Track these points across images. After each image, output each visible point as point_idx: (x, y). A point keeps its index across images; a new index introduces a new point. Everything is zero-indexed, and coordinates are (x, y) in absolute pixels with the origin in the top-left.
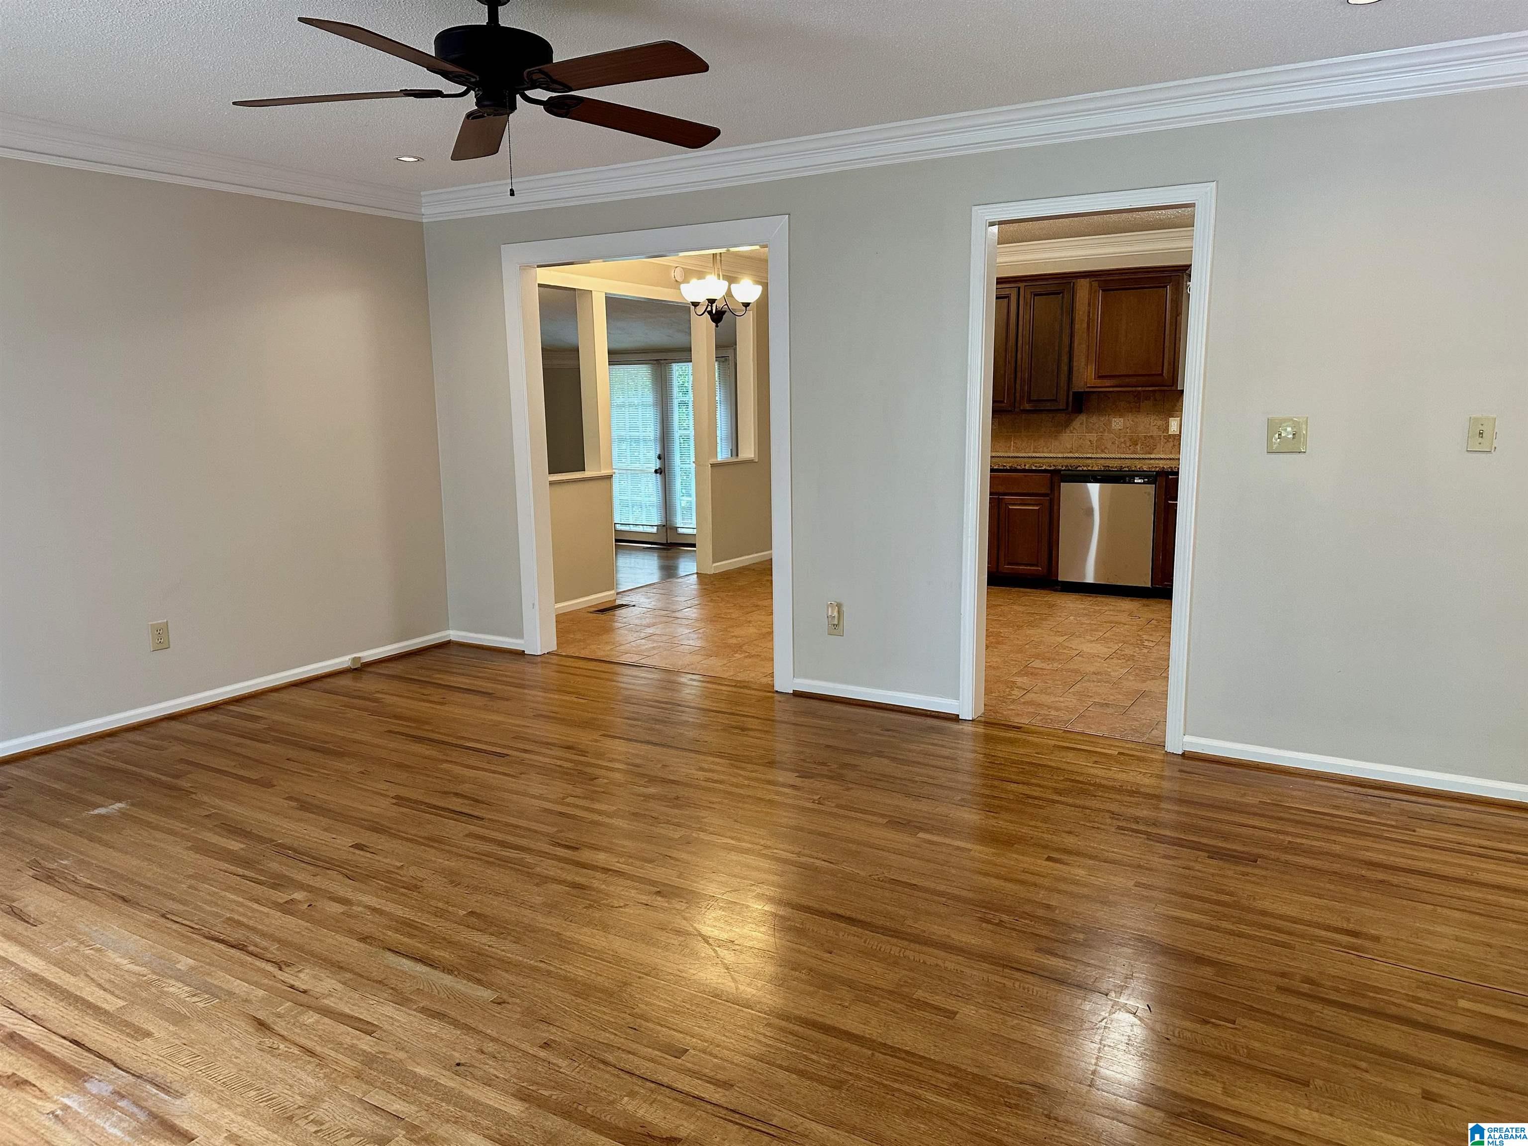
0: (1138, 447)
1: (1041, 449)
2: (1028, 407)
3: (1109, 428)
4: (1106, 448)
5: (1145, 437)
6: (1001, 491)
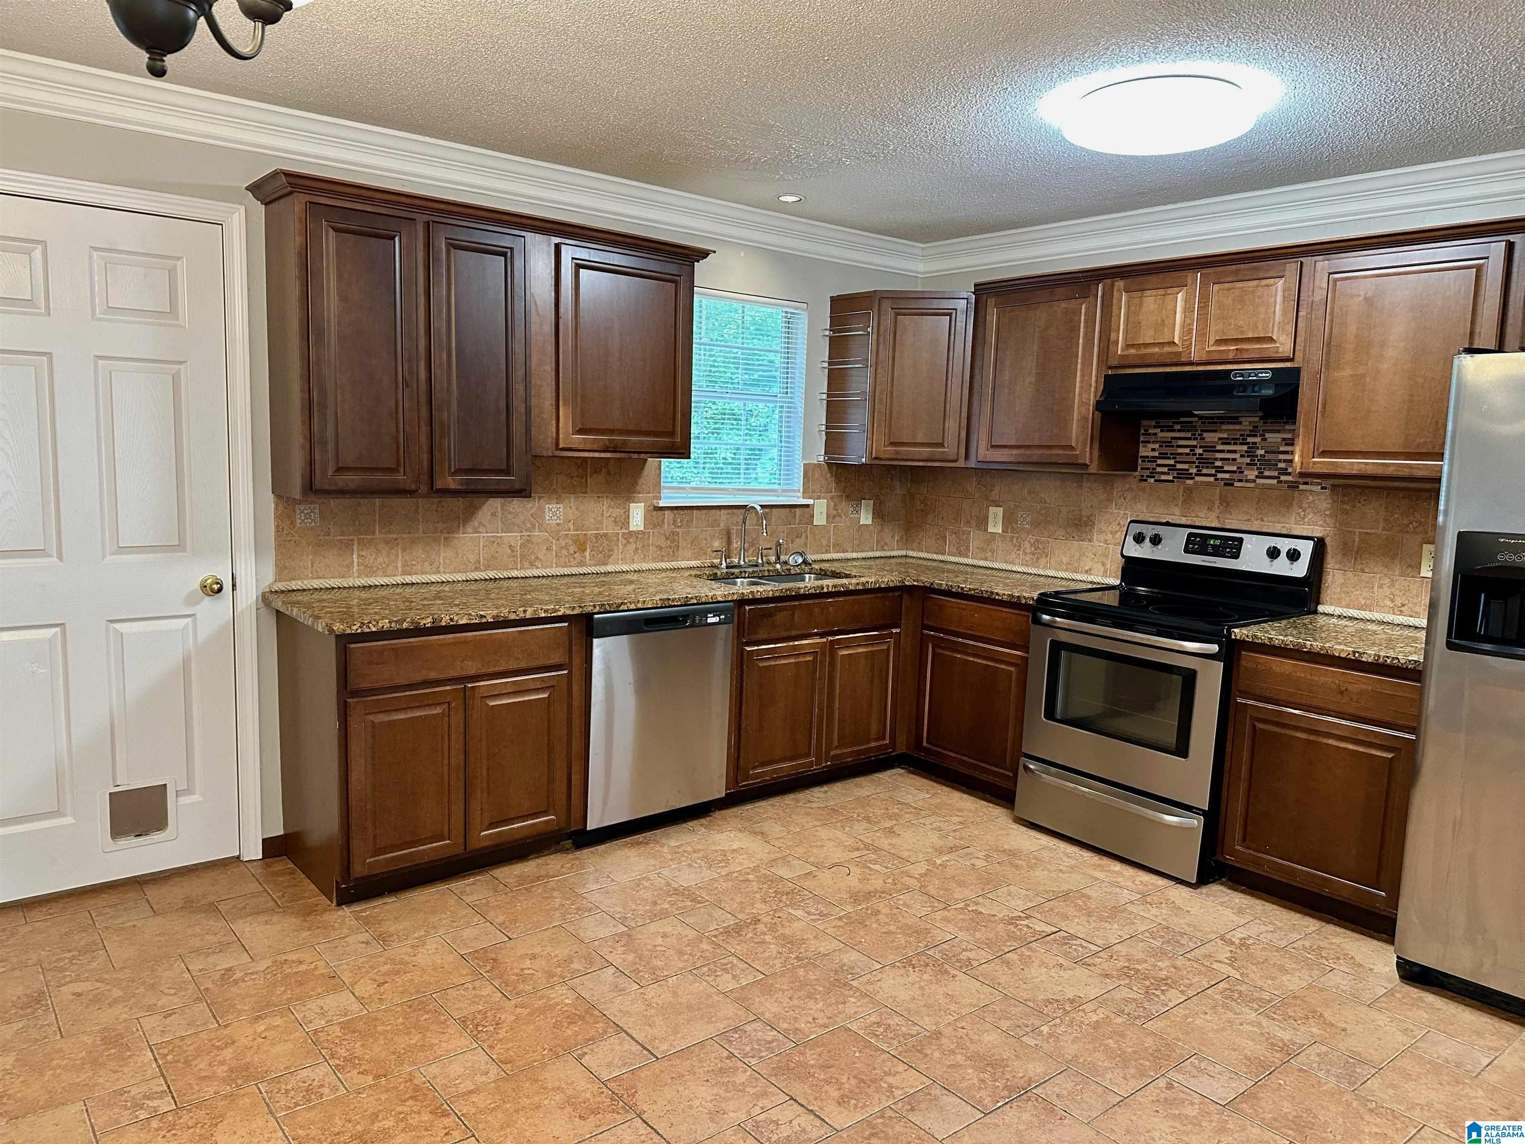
0: (587, 554)
1: (420, 567)
2: (452, 482)
3: (540, 521)
4: (537, 558)
5: (596, 537)
6: (472, 672)
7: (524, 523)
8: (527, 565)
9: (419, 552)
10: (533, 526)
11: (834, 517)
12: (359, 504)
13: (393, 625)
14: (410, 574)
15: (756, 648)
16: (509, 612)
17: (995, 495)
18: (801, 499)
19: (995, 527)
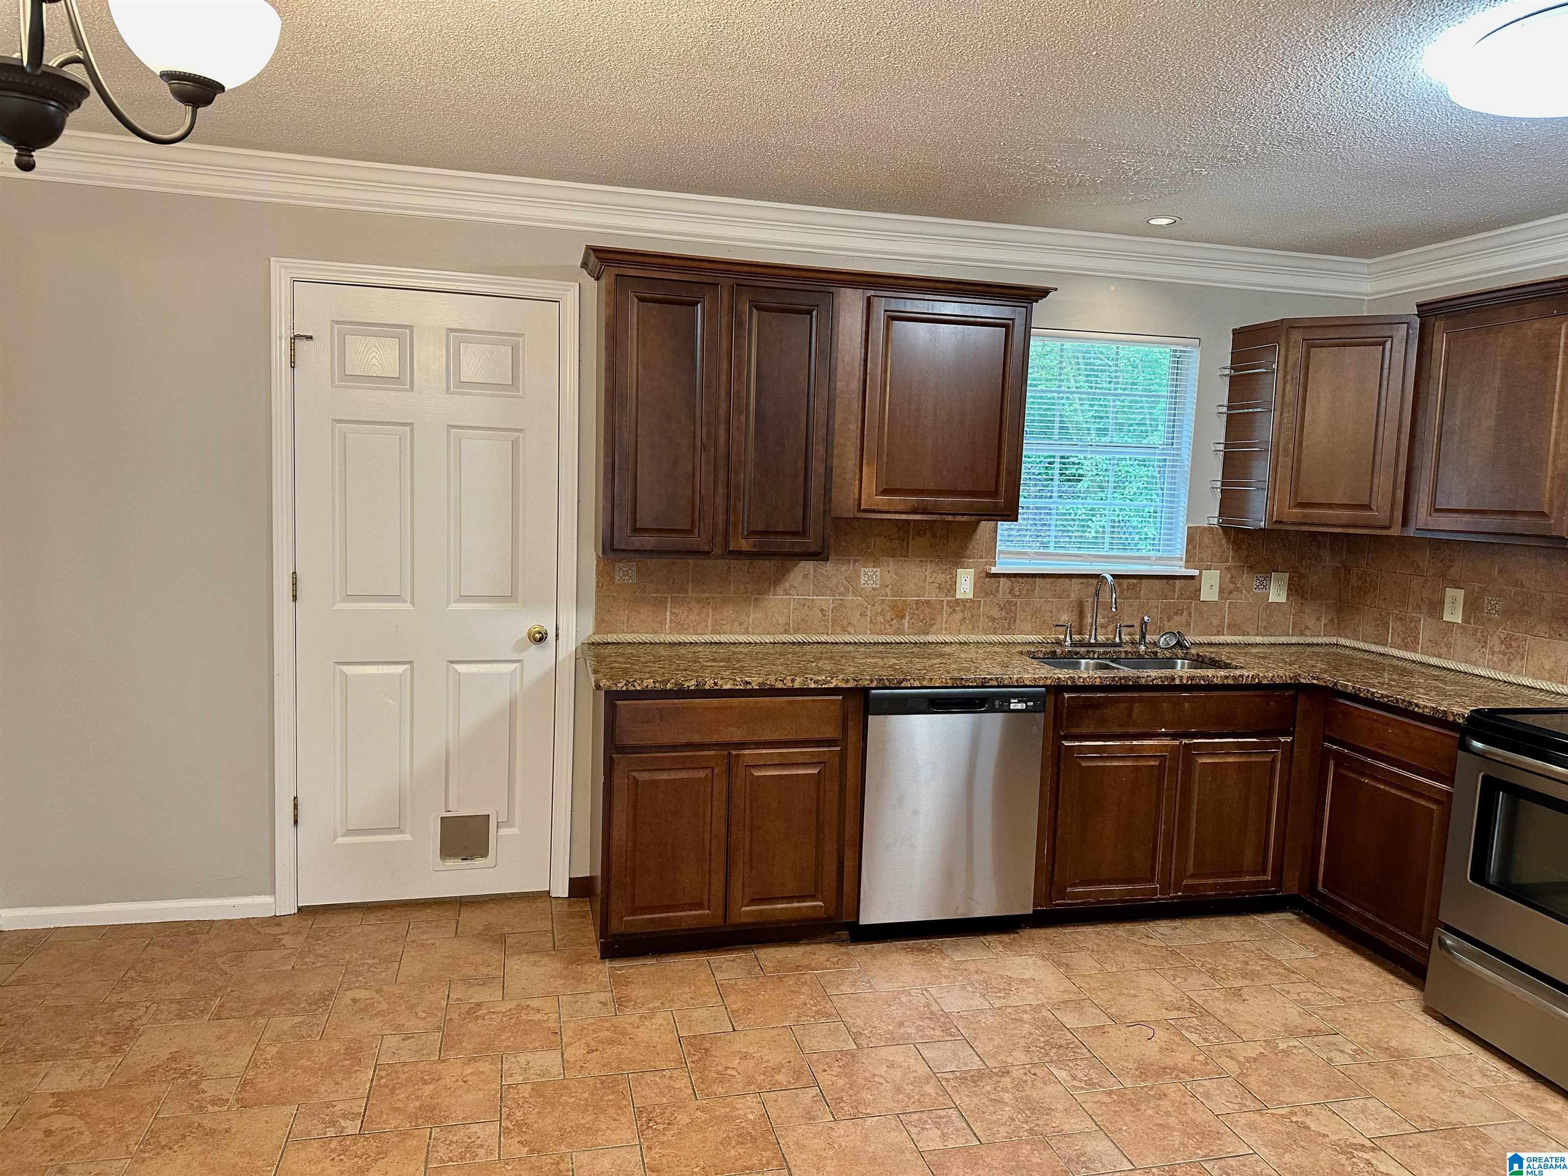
0: (906, 622)
1: (728, 627)
2: (745, 545)
3: (855, 586)
4: (849, 623)
5: (917, 604)
6: (737, 738)
7: (837, 586)
8: (839, 630)
9: (728, 612)
10: (847, 590)
11: (1231, 592)
12: (674, 563)
13: (657, 685)
14: (719, 634)
15: (1077, 744)
16: (776, 680)
17: (1455, 571)
18: (1183, 569)
19: (1454, 615)
